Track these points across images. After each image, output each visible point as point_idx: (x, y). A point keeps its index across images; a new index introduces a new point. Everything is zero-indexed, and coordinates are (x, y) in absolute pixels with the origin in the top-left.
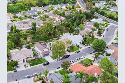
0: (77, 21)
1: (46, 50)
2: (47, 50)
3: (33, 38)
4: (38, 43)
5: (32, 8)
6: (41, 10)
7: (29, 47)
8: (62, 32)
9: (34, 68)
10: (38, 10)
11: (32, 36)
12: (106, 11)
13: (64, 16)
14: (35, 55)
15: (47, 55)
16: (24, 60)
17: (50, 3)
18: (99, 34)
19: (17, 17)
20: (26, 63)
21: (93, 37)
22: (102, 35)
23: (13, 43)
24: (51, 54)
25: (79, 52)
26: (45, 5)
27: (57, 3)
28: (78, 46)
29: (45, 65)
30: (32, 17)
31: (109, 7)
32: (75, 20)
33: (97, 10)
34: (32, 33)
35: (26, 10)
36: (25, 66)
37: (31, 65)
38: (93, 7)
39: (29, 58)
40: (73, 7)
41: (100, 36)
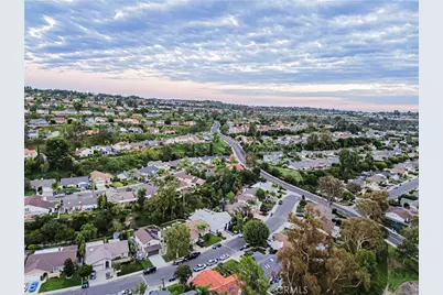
0: (226, 186)
1: (153, 242)
2: (157, 242)
3: (137, 219)
4: (142, 230)
5: (150, 164)
6: (166, 166)
7: (124, 237)
8: (194, 206)
9: (124, 279)
10: (160, 167)
11: (136, 215)
12: (281, 170)
13: (203, 177)
14: (132, 253)
15: (156, 252)
16: (107, 263)
17: (186, 154)
18: (264, 211)
19: (119, 180)
20: (111, 270)
21: (251, 216)
22: (269, 213)
23: (95, 230)
24: (164, 250)
25: (220, 246)
26: (174, 158)
27: (198, 155)
28: (220, 235)
29: (146, 273)
30: (147, 179)
31: (287, 163)
32: (222, 183)
33: (265, 167)
34: (137, 209)
35: (139, 168)
36: (108, 276)
37: (119, 275)
38: (259, 161)
39: (119, 258)
40: (223, 161)
41: (265, 214)
